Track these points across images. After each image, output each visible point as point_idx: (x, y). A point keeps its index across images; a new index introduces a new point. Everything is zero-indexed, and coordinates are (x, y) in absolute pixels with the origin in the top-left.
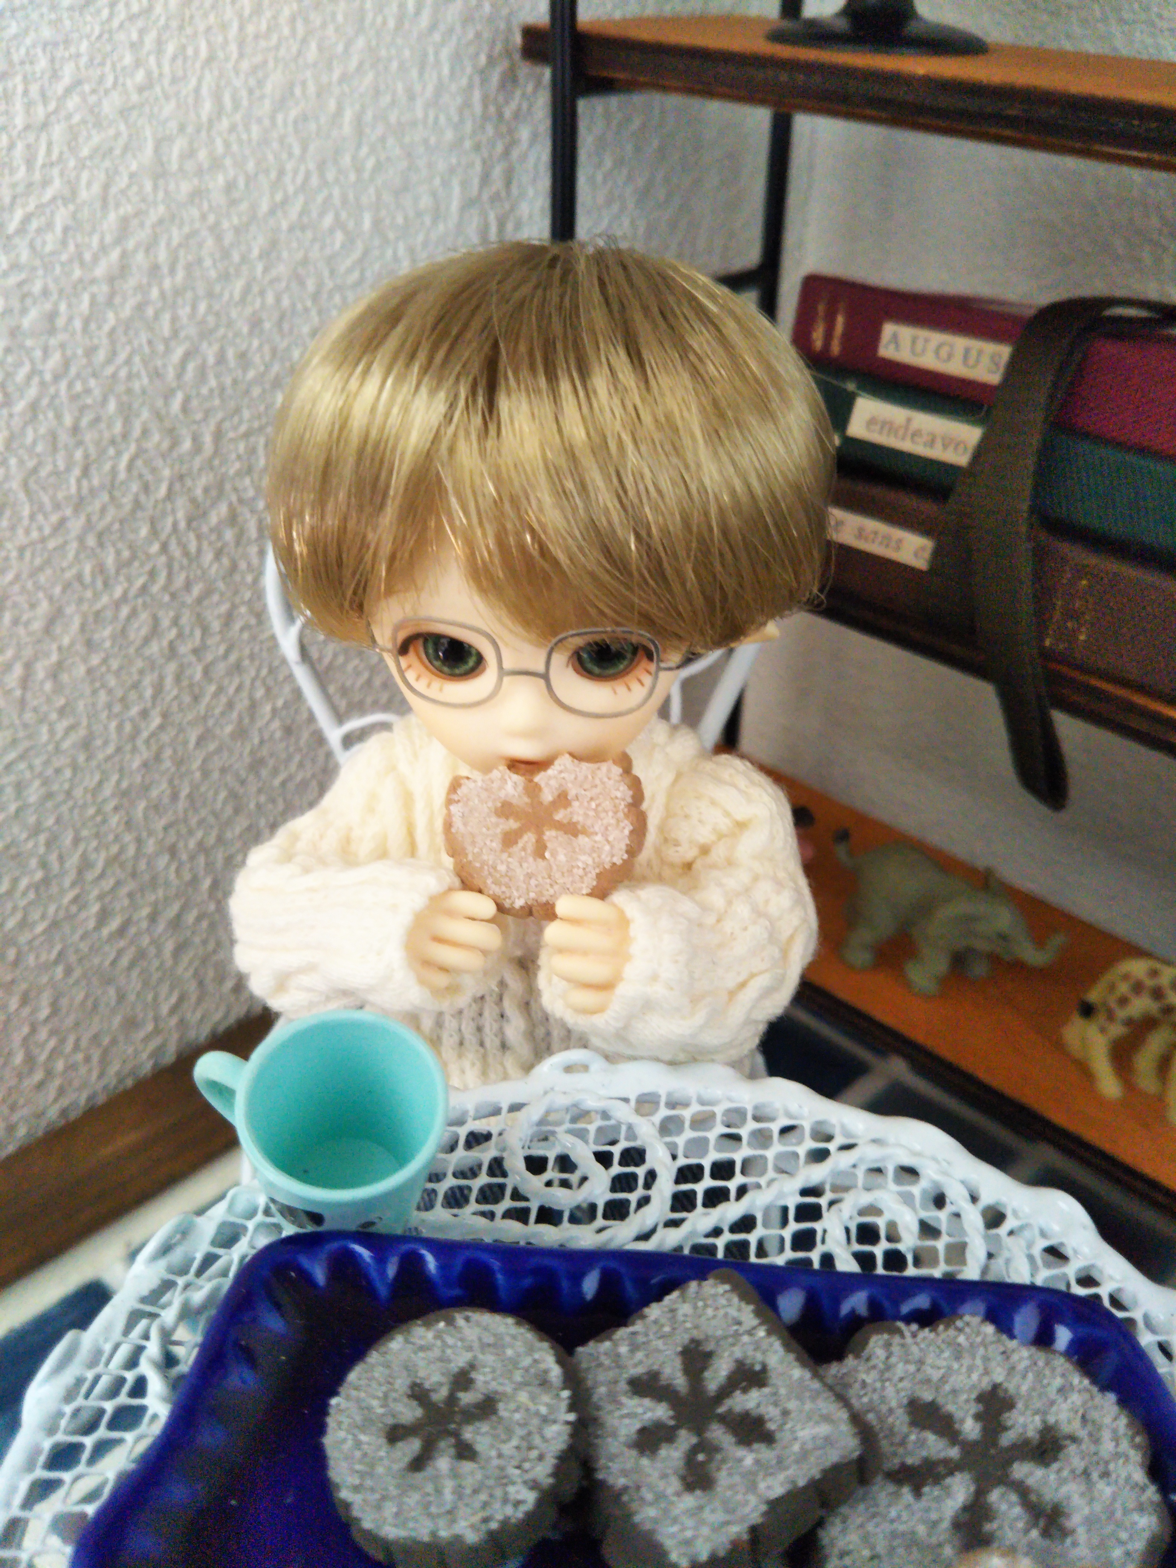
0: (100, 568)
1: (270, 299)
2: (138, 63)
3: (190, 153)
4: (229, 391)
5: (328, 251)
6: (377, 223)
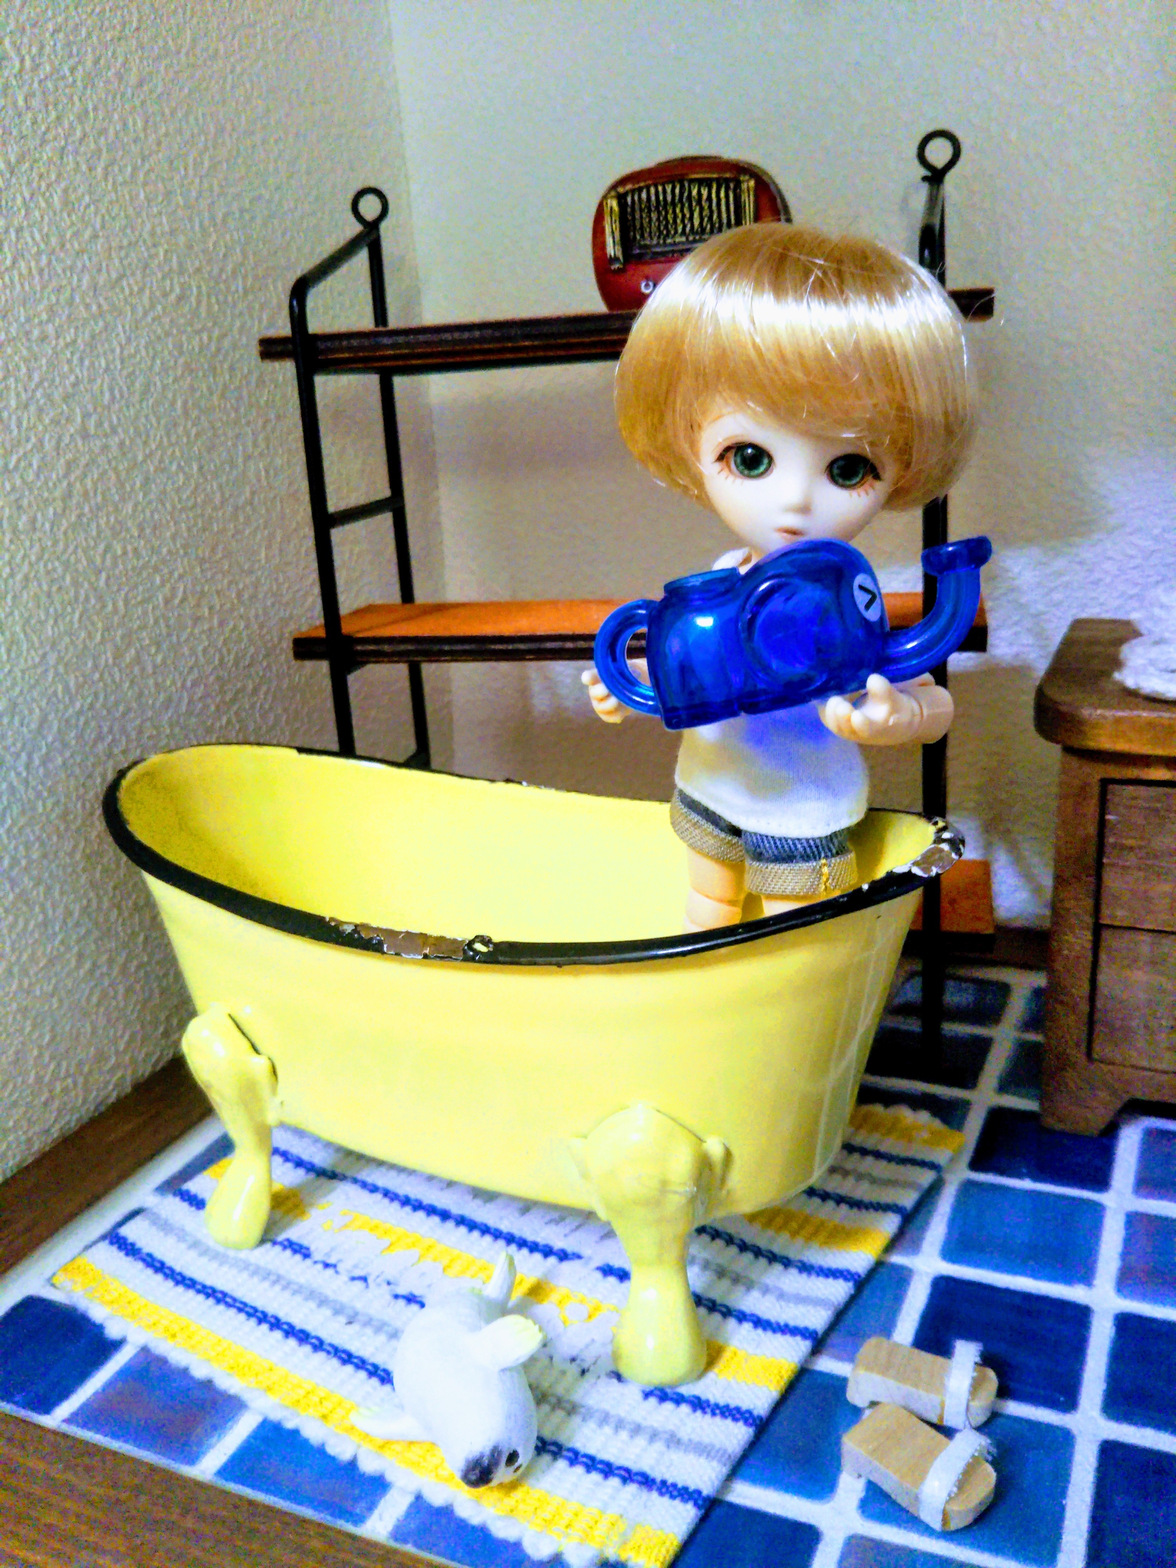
0: (66, 688)
1: (148, 514)
2: (71, 371)
3: (99, 424)
4: (130, 573)
5: (176, 485)
6: (201, 468)
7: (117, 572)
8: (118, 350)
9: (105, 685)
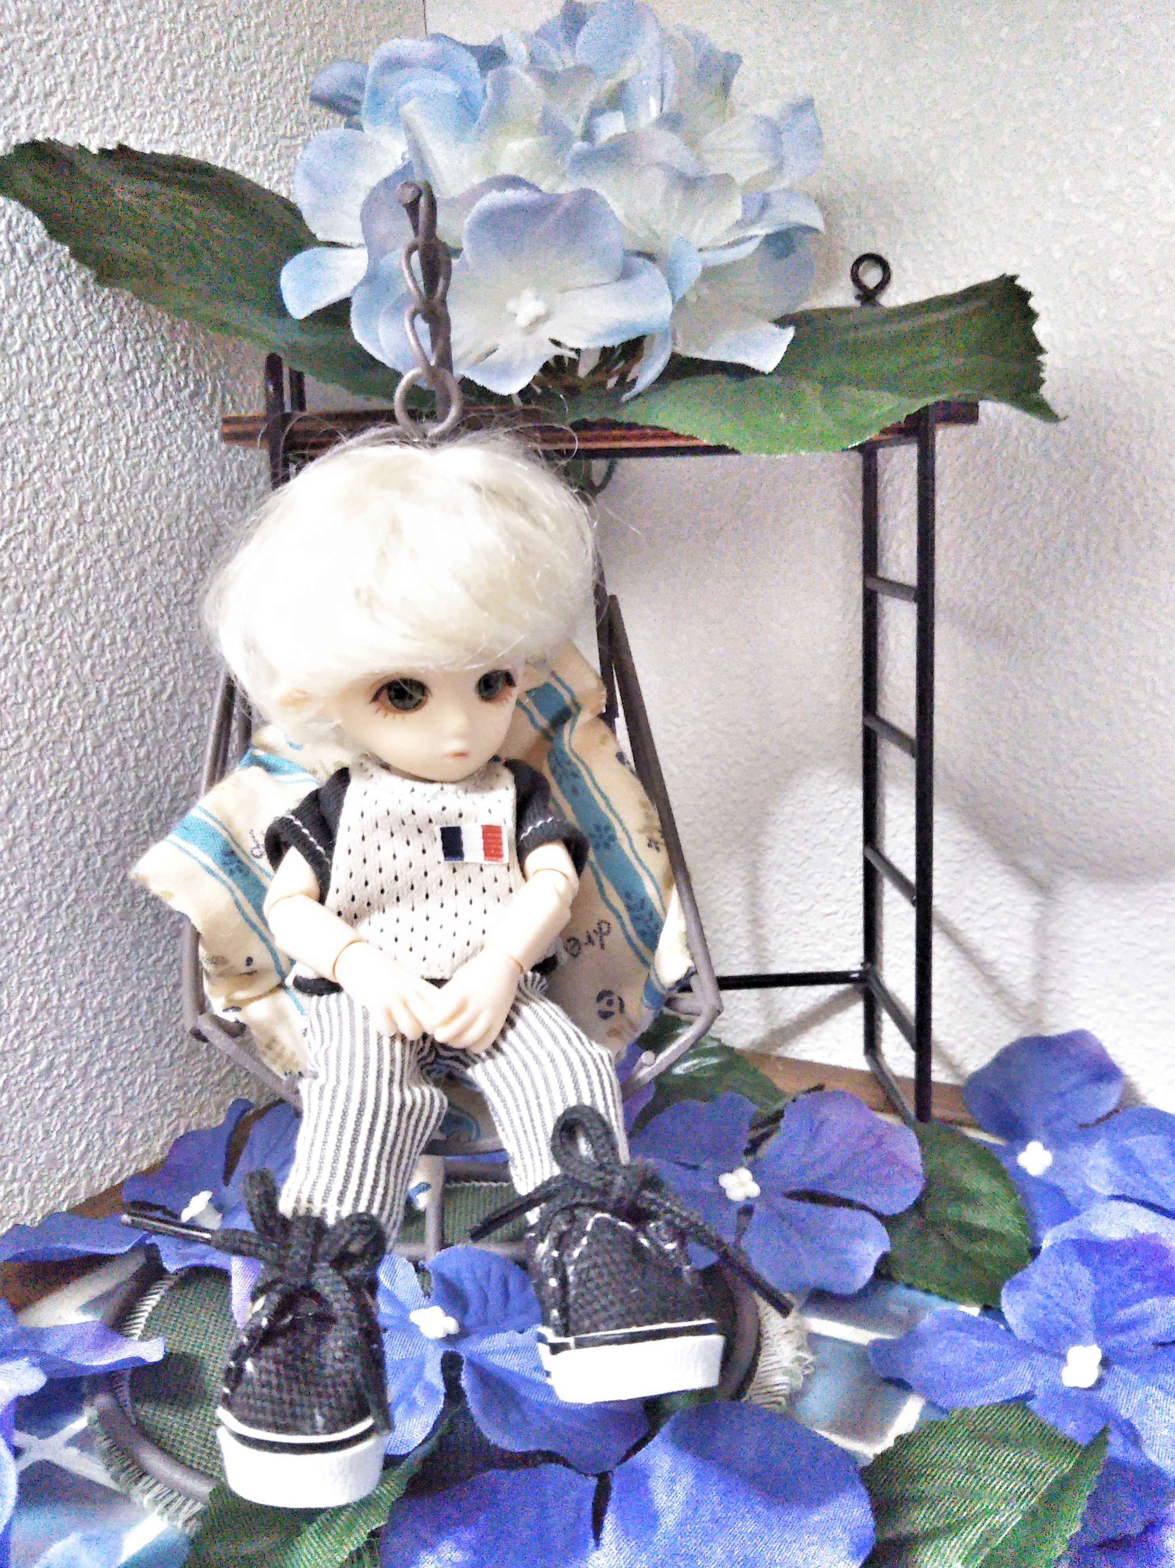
7: (103, 661)
8: (124, 441)
9: (82, 775)
